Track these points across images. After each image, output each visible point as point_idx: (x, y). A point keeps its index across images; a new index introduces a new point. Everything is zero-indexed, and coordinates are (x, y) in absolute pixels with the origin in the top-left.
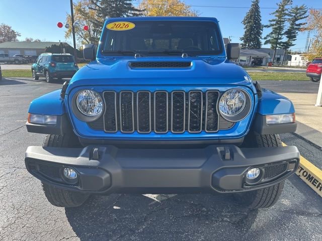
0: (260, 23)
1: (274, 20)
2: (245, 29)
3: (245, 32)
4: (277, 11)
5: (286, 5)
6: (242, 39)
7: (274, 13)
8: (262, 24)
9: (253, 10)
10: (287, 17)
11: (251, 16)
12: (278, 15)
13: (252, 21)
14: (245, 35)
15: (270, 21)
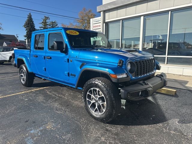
0: (35, 28)
1: (42, 27)
2: (26, 30)
3: (27, 32)
4: (43, 22)
5: (47, 20)
6: (25, 36)
7: (41, 23)
8: (36, 29)
9: (29, 20)
10: (48, 26)
11: (29, 23)
12: (43, 24)
13: (30, 26)
14: (27, 34)
15: (40, 27)
